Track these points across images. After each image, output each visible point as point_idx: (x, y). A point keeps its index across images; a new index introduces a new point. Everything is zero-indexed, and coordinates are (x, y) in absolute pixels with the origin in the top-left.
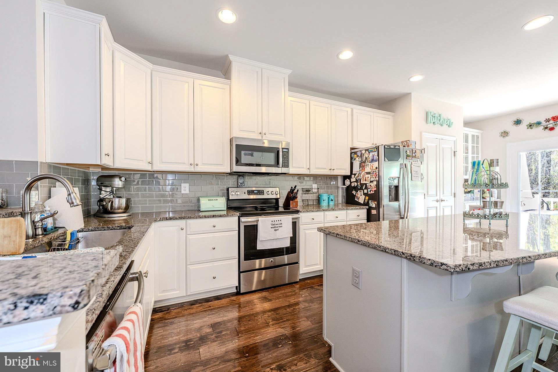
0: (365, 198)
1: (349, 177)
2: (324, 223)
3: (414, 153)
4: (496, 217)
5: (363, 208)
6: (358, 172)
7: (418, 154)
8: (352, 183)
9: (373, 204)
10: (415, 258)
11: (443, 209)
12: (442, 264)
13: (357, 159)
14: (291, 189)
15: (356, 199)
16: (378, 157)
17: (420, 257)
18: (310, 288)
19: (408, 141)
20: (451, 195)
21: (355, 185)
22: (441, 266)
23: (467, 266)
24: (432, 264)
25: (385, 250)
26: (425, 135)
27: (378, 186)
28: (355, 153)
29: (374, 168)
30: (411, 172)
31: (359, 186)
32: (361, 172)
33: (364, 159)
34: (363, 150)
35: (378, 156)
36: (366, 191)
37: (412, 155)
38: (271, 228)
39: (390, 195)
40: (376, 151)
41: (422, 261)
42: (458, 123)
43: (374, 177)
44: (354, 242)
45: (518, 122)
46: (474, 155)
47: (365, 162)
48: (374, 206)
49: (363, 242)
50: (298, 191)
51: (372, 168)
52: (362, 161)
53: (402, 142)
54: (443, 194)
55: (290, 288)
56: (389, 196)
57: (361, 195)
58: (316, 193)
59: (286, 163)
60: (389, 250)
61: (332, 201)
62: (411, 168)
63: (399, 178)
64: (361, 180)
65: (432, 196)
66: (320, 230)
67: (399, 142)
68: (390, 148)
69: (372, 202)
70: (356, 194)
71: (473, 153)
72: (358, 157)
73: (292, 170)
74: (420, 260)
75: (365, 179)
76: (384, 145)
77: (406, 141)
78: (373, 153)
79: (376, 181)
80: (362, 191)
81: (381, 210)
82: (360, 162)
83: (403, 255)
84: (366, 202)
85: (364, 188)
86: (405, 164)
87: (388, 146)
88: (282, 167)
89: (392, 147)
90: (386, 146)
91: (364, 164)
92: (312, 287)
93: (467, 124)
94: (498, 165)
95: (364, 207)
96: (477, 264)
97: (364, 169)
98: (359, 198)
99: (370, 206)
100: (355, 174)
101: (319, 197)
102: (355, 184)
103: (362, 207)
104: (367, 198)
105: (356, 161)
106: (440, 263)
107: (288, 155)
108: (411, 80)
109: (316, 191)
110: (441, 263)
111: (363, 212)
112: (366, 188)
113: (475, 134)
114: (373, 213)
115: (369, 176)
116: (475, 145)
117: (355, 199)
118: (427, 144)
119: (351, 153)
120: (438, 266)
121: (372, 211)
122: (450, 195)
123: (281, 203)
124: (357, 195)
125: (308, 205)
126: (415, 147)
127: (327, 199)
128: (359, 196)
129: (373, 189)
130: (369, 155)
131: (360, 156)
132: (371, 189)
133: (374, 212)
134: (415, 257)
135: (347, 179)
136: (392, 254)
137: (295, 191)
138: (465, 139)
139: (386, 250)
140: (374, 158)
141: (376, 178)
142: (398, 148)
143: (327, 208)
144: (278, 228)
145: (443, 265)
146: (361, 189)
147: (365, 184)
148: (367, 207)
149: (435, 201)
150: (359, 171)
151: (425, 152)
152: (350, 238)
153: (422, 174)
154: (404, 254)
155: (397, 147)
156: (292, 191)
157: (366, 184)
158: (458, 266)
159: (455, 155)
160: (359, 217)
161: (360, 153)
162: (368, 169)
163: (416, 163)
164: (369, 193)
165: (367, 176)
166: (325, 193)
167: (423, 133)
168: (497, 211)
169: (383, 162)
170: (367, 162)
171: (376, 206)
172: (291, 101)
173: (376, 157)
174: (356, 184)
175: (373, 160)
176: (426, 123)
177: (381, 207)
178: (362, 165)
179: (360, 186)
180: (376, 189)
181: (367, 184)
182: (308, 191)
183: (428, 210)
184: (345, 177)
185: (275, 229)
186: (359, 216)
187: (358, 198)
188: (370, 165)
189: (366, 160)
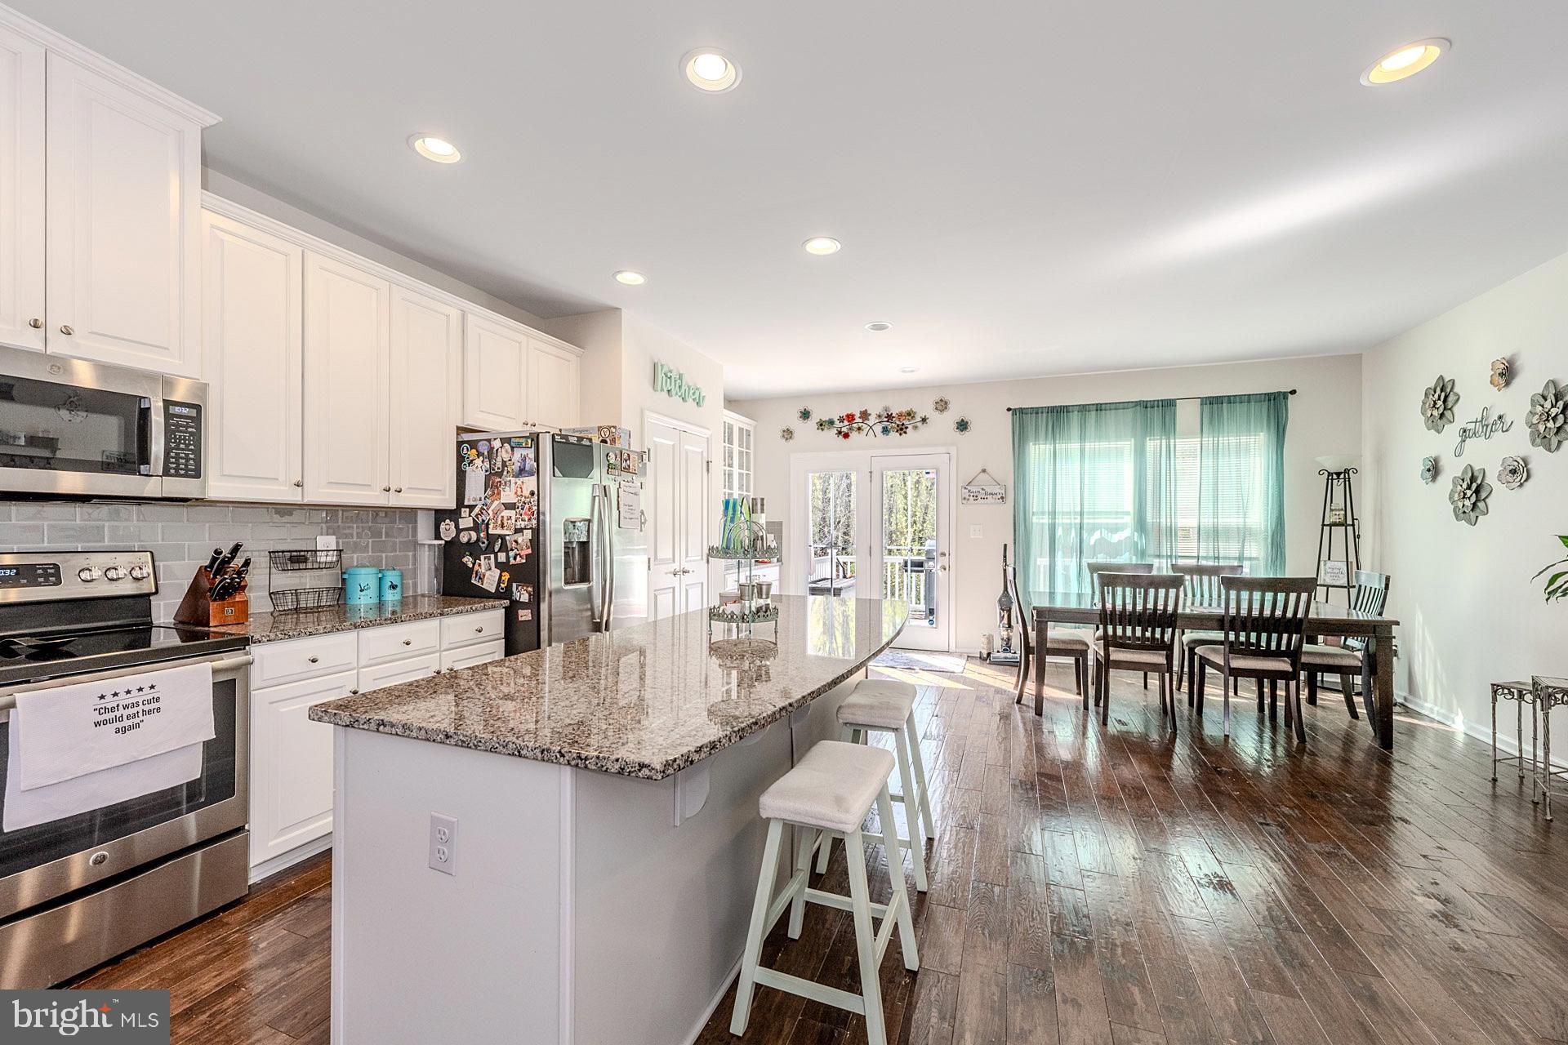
0: (501, 576)
1: (454, 515)
2: (358, 668)
3: (626, 461)
4: (759, 616)
5: (494, 607)
6: (480, 500)
7: (634, 463)
8: (462, 534)
9: (522, 595)
10: (587, 762)
11: (687, 591)
12: (642, 766)
13: (478, 462)
14: (214, 560)
15: (473, 581)
16: (535, 464)
17: (598, 757)
18: (294, 907)
19: (615, 427)
20: (702, 559)
21: (470, 540)
22: (640, 771)
23: (688, 757)
24: (623, 769)
25: (519, 752)
26: (652, 418)
27: (536, 542)
28: (473, 444)
29: (526, 493)
30: (618, 508)
31: (483, 543)
32: (488, 501)
33: (499, 464)
34: (495, 439)
35: (537, 460)
36: (502, 557)
37: (622, 465)
38: (97, 724)
39: (567, 565)
40: (531, 447)
41: (603, 766)
42: (715, 400)
43: (527, 519)
44: (434, 740)
45: (805, 415)
46: (742, 471)
47: (500, 475)
48: (525, 598)
49: (461, 737)
50: (247, 563)
51: (519, 493)
52: (493, 470)
53: (600, 429)
54: (687, 556)
55: (199, 938)
56: (565, 569)
57: (490, 569)
58: (329, 566)
59: (187, 459)
60: (529, 749)
61: (393, 591)
62: (618, 497)
63: (589, 521)
64: (488, 524)
65: (664, 561)
66: (320, 713)
67: (593, 429)
68: (568, 443)
69: (520, 588)
70: (474, 564)
71: (741, 467)
72: (481, 458)
73: (216, 486)
74: (599, 765)
75: (499, 522)
76: (552, 433)
77: (609, 428)
78: (524, 452)
79: (531, 528)
80: (492, 556)
81: (544, 607)
82: (486, 471)
83: (562, 759)
84: (502, 589)
85: (497, 548)
86: (605, 487)
87: (563, 437)
88: (166, 473)
89: (573, 440)
90: (556, 437)
91: (499, 480)
92: (304, 898)
93: (731, 402)
94: (762, 511)
95: (497, 603)
96: (706, 747)
97: (499, 494)
98: (484, 576)
99: (514, 598)
100: (472, 508)
101: (344, 580)
102: (470, 534)
103: (490, 603)
104: (506, 576)
105: (474, 467)
106: (637, 765)
107: (199, 428)
108: (620, 277)
109: (332, 558)
110: (639, 764)
111: (493, 619)
112: (503, 549)
113: (746, 427)
114: (524, 619)
115: (512, 513)
116: (745, 450)
117: (471, 579)
118: (655, 439)
119: (459, 444)
120: (633, 772)
121: (521, 612)
122: (700, 557)
123: (164, 611)
124: (476, 567)
125: (296, 609)
126: (629, 444)
127: (373, 583)
128: (483, 571)
129: (522, 550)
130: (513, 454)
131: (486, 453)
132: (518, 552)
133: (525, 615)
134: (588, 759)
135: (448, 521)
136: (535, 759)
137: (238, 562)
138: (726, 435)
139: (522, 752)
140: (525, 465)
141: (529, 520)
142: (588, 443)
143: (372, 616)
144: (137, 720)
145: (642, 768)
146: (490, 549)
147: (499, 536)
148: (507, 603)
149: (670, 573)
150: (483, 499)
151: (651, 458)
152: (423, 732)
153: (642, 513)
154: (564, 756)
155: (585, 442)
156: (219, 563)
157: (503, 537)
158: (671, 762)
159: (708, 470)
160: (481, 634)
161: (486, 447)
162: (508, 496)
163: (630, 484)
164: (512, 561)
165: (506, 513)
166: (364, 566)
167: (647, 413)
168: (762, 602)
169: (550, 478)
170: (505, 473)
171: (530, 599)
172: (212, 226)
173: (531, 464)
174: (473, 534)
175: (522, 472)
176: (651, 389)
177: (544, 598)
178: (493, 482)
179: (485, 541)
180: (529, 551)
181: (507, 538)
182: (297, 560)
183: (656, 596)
184: (440, 515)
185: (119, 725)
186: (480, 631)
187: (480, 578)
188: (516, 483)
189: (503, 471)
